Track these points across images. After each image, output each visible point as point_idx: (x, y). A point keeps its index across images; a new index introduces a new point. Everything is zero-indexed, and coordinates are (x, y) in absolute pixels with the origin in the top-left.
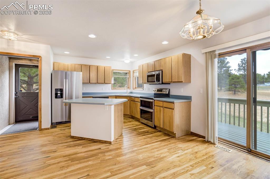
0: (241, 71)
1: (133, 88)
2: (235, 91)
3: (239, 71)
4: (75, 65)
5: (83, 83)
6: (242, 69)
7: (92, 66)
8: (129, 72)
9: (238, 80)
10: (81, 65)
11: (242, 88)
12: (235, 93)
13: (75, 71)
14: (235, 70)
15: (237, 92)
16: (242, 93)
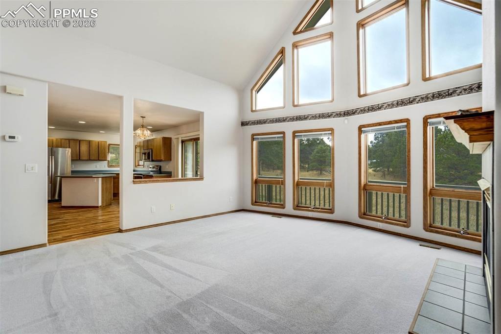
2: (321, 170)
4: (61, 139)
5: (72, 160)
7: (83, 140)
10: (69, 140)
12: (321, 174)
13: (61, 147)
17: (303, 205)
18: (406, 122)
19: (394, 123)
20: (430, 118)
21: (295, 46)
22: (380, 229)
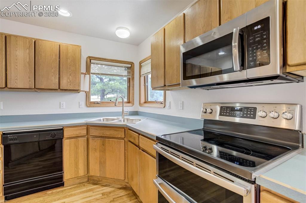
1: (140, 104)
8: (130, 66)
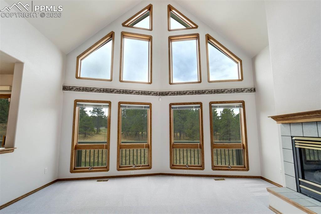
0: (95, 113)
2: (85, 134)
3: (93, 113)
6: (96, 111)
9: (88, 122)
11: (91, 131)
12: (85, 136)
14: (90, 111)
15: (87, 135)
16: (91, 136)
17: (123, 166)
18: (200, 104)
19: (193, 104)
20: (213, 103)
21: (123, 35)
22: (186, 174)
